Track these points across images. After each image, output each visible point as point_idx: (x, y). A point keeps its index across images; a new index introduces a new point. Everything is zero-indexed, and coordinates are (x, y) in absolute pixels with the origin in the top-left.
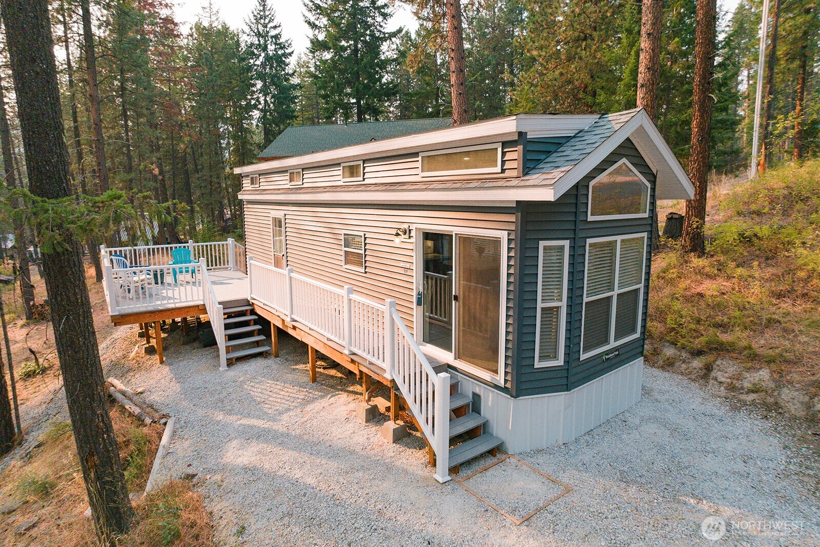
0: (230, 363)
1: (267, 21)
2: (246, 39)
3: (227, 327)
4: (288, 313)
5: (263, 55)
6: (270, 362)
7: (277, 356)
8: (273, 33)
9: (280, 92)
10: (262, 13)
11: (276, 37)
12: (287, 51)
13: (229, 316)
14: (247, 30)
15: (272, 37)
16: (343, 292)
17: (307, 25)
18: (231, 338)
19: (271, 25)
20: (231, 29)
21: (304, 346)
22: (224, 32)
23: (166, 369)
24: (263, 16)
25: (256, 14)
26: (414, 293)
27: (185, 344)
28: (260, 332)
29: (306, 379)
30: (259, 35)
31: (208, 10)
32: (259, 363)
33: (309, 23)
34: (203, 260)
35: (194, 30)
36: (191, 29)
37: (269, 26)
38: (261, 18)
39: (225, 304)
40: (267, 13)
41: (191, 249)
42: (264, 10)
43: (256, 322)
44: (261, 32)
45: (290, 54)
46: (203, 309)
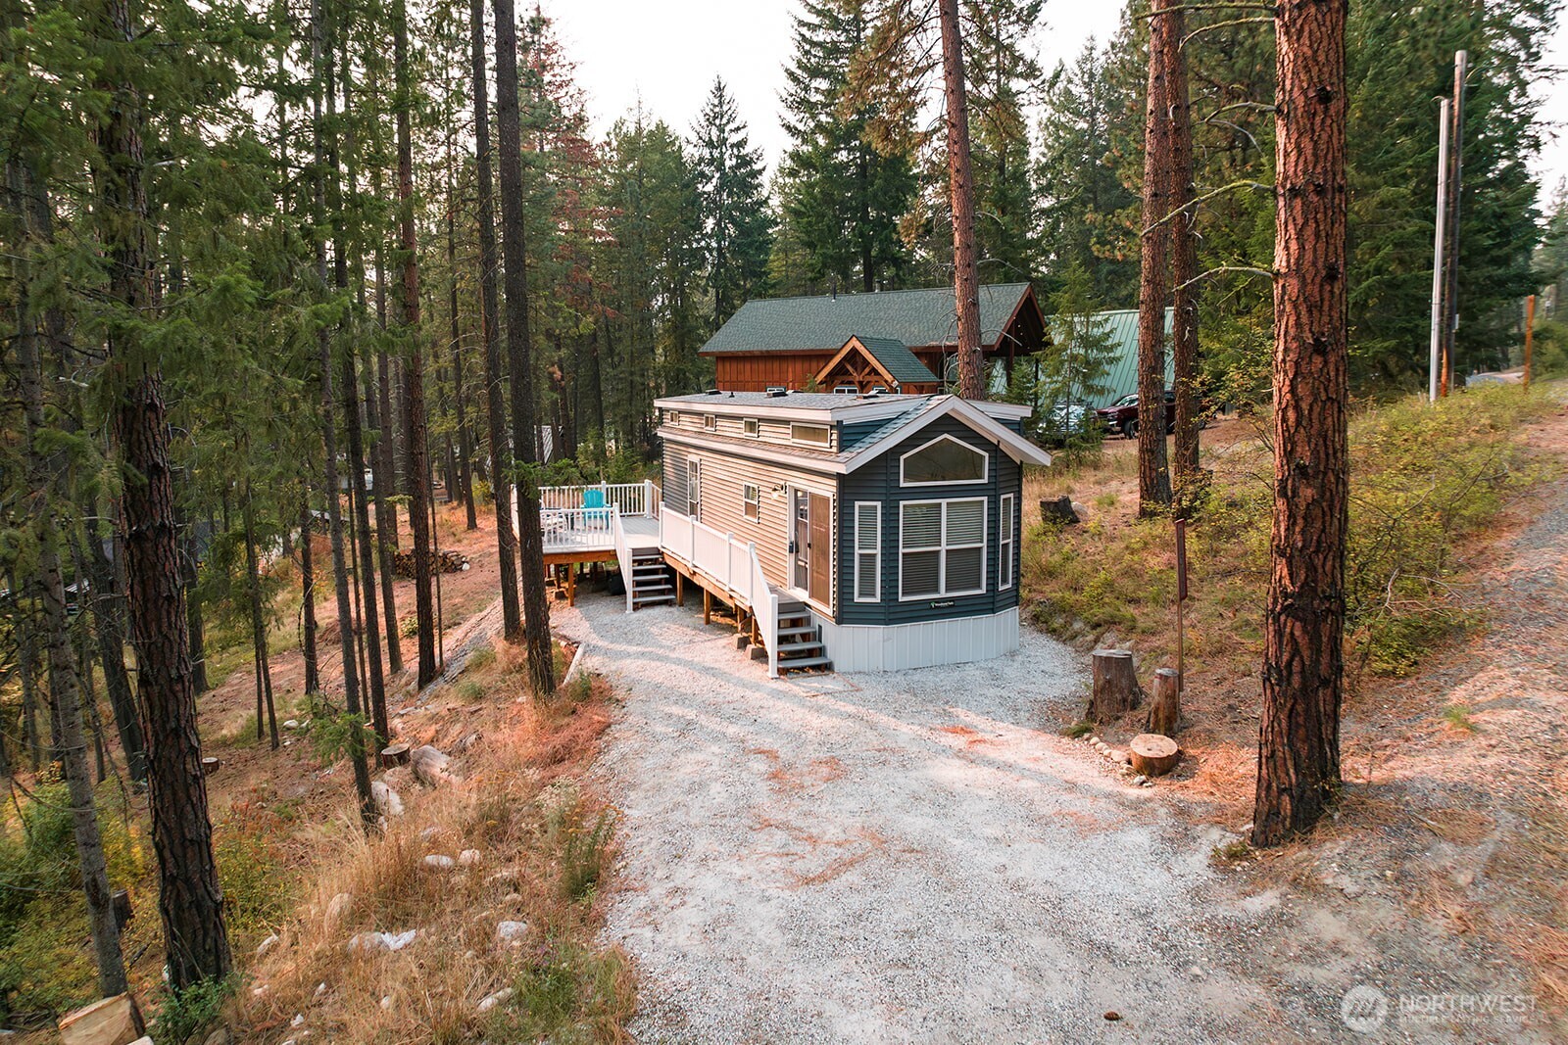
0: (637, 607)
1: (724, 121)
2: (691, 152)
3: (636, 573)
4: (689, 558)
5: (717, 175)
6: (675, 610)
7: (681, 605)
8: (734, 138)
9: (742, 233)
10: (717, 110)
11: (741, 144)
12: (756, 167)
13: (640, 562)
14: (694, 138)
15: (732, 146)
16: (726, 537)
17: (784, 131)
18: (638, 584)
19: (732, 126)
20: (670, 130)
21: (700, 589)
22: (660, 138)
23: (576, 612)
24: (719, 113)
25: (708, 111)
26: (787, 542)
27: (593, 592)
28: (667, 581)
29: (703, 622)
30: (710, 144)
31: (636, 111)
32: (664, 609)
33: (788, 128)
34: (616, 505)
35: (612, 136)
36: (608, 134)
37: (727, 129)
38: (715, 118)
39: (636, 552)
40: (725, 108)
41: (604, 492)
42: (721, 104)
43: (664, 571)
44: (715, 139)
45: (760, 172)
46: (612, 555)
